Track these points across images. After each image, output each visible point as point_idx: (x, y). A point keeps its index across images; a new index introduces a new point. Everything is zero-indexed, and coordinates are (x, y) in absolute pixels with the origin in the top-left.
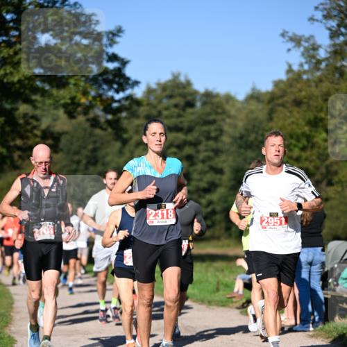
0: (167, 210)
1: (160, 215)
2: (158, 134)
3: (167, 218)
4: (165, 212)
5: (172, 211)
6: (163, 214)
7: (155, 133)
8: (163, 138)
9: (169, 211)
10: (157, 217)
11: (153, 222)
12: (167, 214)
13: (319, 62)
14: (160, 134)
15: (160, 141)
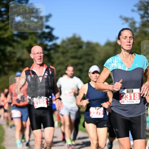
0: (134, 94)
1: (128, 97)
2: (128, 38)
3: (134, 99)
4: (132, 95)
5: (138, 95)
6: (131, 97)
7: (126, 37)
8: (132, 41)
9: (135, 95)
10: (126, 99)
11: (124, 102)
12: (134, 96)
13: (136, 29)
14: (130, 37)
15: (130, 42)
